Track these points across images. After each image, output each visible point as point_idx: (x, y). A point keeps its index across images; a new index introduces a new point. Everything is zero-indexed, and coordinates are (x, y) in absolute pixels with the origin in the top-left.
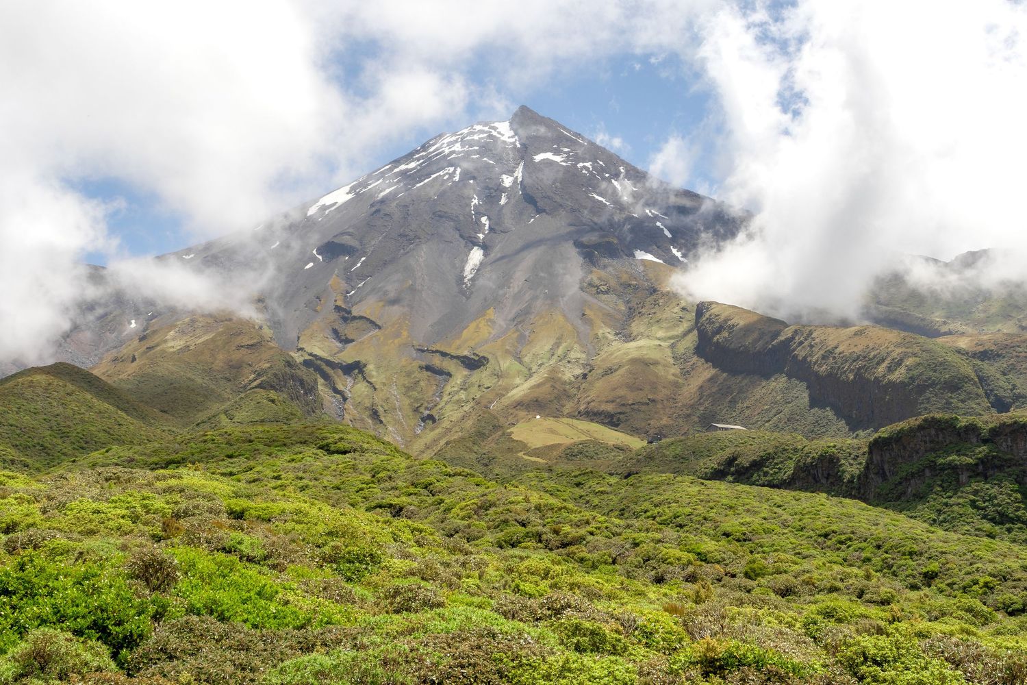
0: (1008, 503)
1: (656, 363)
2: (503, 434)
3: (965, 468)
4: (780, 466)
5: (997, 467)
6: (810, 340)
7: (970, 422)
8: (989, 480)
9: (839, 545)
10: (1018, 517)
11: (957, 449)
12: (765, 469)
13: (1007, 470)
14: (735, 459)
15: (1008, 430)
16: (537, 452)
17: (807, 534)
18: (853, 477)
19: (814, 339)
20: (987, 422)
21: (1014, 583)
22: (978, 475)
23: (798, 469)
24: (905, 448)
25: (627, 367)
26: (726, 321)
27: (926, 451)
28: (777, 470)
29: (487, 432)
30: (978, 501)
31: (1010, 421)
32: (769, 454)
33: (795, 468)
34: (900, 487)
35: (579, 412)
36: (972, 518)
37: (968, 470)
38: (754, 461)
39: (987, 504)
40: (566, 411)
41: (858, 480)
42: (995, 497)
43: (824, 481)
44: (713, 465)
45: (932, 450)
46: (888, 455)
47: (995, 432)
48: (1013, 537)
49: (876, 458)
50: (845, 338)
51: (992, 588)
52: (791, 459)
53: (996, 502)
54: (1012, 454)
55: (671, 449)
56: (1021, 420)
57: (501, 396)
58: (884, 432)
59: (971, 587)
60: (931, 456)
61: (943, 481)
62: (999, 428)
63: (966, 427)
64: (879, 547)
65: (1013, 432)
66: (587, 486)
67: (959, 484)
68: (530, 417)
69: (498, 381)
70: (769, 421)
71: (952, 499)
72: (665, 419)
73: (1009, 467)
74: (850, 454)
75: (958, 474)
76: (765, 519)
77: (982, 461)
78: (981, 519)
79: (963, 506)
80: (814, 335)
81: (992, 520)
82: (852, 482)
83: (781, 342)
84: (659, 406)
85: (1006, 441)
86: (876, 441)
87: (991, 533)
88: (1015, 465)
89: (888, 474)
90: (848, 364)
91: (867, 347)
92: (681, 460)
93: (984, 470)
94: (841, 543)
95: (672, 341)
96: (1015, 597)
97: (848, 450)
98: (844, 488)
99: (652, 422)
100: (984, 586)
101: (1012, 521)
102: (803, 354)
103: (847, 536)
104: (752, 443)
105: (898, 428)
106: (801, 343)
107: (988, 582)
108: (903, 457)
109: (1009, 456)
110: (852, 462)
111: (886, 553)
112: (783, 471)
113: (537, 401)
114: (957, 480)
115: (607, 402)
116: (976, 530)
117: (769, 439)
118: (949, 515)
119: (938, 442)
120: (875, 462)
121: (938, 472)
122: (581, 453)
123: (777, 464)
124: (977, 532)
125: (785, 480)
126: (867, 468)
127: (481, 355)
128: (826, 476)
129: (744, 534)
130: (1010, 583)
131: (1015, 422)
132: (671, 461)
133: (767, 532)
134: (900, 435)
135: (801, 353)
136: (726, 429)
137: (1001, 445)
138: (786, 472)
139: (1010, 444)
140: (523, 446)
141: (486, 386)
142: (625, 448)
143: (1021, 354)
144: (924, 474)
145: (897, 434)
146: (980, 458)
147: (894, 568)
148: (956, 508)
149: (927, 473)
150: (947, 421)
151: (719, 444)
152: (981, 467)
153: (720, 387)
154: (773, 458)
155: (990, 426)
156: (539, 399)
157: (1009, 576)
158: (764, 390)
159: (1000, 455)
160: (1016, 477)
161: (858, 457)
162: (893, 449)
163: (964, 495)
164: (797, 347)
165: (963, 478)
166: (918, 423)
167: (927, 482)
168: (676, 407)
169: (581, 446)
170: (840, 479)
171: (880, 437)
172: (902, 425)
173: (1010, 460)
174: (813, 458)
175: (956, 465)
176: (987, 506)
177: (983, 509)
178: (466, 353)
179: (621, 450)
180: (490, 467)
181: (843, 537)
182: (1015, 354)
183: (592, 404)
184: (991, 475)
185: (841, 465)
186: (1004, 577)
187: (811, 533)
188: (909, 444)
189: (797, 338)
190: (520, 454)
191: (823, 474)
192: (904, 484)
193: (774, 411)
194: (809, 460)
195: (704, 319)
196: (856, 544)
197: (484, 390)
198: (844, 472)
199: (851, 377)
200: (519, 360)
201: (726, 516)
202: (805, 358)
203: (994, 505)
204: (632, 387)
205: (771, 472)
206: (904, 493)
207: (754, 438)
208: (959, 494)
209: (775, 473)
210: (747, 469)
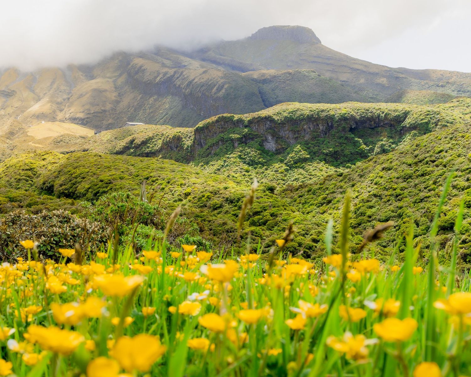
0: (255, 155)
1: (105, 91)
2: (23, 133)
3: (236, 140)
4: (155, 143)
5: (251, 139)
6: (182, 76)
7: (239, 117)
8: (247, 145)
9: (152, 183)
10: (259, 162)
11: (233, 130)
12: (148, 145)
13: (255, 140)
14: (134, 140)
15: (256, 121)
16: (39, 142)
17: (139, 178)
18: (188, 146)
19: (184, 76)
20: (247, 117)
21: (219, 195)
22: (243, 143)
23: (163, 144)
24: (210, 132)
25: (90, 93)
26: (141, 67)
27: (220, 133)
28: (154, 145)
29: (15, 132)
30: (242, 155)
31: (257, 116)
32: (150, 137)
33: (162, 144)
34: (208, 151)
35: (66, 118)
36: (239, 163)
37: (238, 141)
38: (143, 141)
39: (246, 156)
40: (58, 118)
41: (190, 148)
42: (250, 153)
43: (175, 149)
44: (123, 144)
45: (222, 132)
46: (203, 135)
47: (250, 122)
48: (257, 171)
49: (197, 137)
50: (198, 75)
51: (210, 198)
52: (161, 139)
53: (250, 155)
54: (258, 132)
55: (105, 137)
56: (261, 115)
57: (23, 112)
58: (200, 124)
59: (201, 198)
60: (222, 135)
61: (227, 146)
62: (252, 120)
63: (237, 120)
64: (169, 182)
65: (258, 121)
66: (48, 160)
67: (234, 148)
68: (39, 122)
69: (22, 104)
70: (162, 118)
71: (231, 155)
72: (111, 120)
73: (256, 138)
74: (187, 135)
75: (234, 143)
76: (122, 172)
77: (244, 136)
78: (243, 164)
79: (235, 158)
80: (184, 73)
81: (248, 164)
82: (188, 149)
83: (169, 77)
84: (107, 113)
85: (255, 126)
86: (197, 129)
87: (247, 170)
88: (259, 137)
89: (203, 144)
90: (199, 89)
91: (208, 79)
92: (110, 142)
93: (245, 140)
94: (153, 181)
95: (115, 78)
96: (218, 202)
97: (186, 134)
98: (184, 152)
99: (104, 122)
100: (207, 198)
101: (257, 164)
102: (179, 83)
103: (156, 178)
104: (146, 131)
105: (207, 122)
106: (178, 78)
107: (209, 196)
108: (209, 136)
109: (256, 133)
110: (188, 139)
111: (171, 185)
112: (157, 146)
113: (43, 113)
114: (233, 146)
115: (80, 112)
116: (240, 169)
117: (154, 129)
118: (229, 163)
119: (225, 128)
120: (197, 139)
121: (225, 142)
122: (62, 141)
123: (154, 142)
124: (241, 170)
125: (158, 150)
126: (194, 142)
127: (12, 90)
128: (176, 146)
129: (110, 180)
130: (217, 196)
131: (259, 117)
132: (105, 143)
133: (121, 178)
134: (208, 125)
135: (178, 83)
136: (134, 125)
137: (253, 128)
138: (158, 146)
139: (257, 127)
140: (32, 139)
141: (15, 107)
142: (85, 137)
143: (281, 80)
144: (219, 144)
145: (207, 125)
146: (243, 135)
147: (173, 192)
148: (232, 159)
149: (220, 143)
150: (229, 118)
151: (129, 133)
152: (244, 139)
153: (139, 102)
154: (152, 139)
155: (248, 119)
156: (44, 113)
157: (217, 192)
158: (160, 103)
159: (252, 133)
160: (259, 143)
161: (191, 136)
162: (205, 132)
163: (236, 153)
164: (176, 80)
165: (236, 145)
166: (216, 119)
167: (220, 147)
168: (116, 113)
169: (62, 137)
170: (182, 148)
171: (199, 127)
172: (209, 120)
173: (257, 135)
174: (170, 138)
175: (233, 138)
176: (246, 158)
177: (244, 159)
178: (3, 89)
179: (83, 138)
180: (13, 151)
181: (154, 179)
182: (278, 80)
183: (72, 114)
184: (248, 143)
185: (183, 141)
186: (216, 193)
187: (141, 178)
188: (212, 129)
189: (176, 75)
190: (30, 143)
191: (174, 146)
192: (210, 149)
193: (164, 113)
194: (168, 139)
195: (130, 66)
196: (160, 182)
197: (14, 108)
198: (184, 144)
199: (200, 95)
200: (33, 91)
201: (105, 171)
202: (179, 86)
203: (249, 157)
204: (92, 104)
205: (151, 146)
206: (210, 153)
207: (147, 129)
208: (234, 153)
209: (153, 146)
210: (140, 145)
